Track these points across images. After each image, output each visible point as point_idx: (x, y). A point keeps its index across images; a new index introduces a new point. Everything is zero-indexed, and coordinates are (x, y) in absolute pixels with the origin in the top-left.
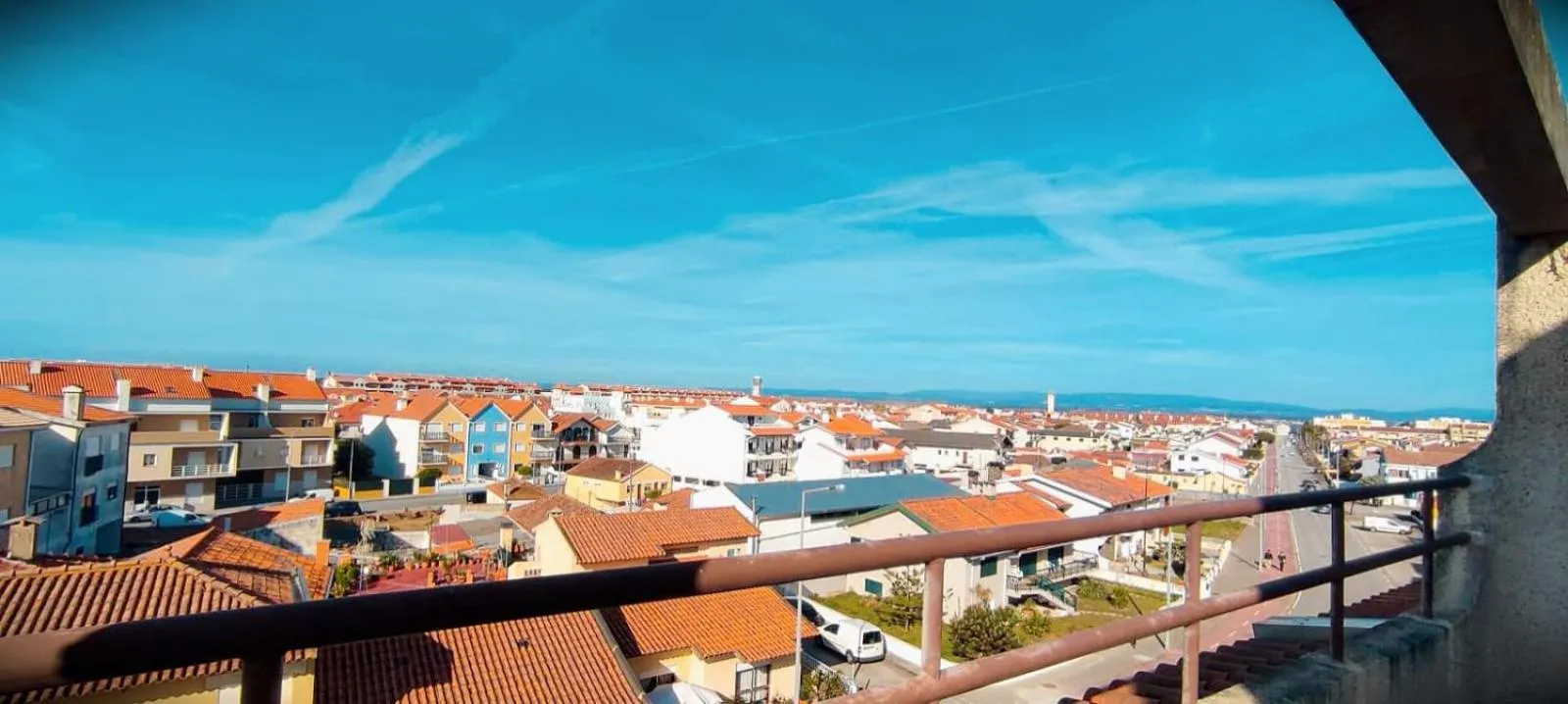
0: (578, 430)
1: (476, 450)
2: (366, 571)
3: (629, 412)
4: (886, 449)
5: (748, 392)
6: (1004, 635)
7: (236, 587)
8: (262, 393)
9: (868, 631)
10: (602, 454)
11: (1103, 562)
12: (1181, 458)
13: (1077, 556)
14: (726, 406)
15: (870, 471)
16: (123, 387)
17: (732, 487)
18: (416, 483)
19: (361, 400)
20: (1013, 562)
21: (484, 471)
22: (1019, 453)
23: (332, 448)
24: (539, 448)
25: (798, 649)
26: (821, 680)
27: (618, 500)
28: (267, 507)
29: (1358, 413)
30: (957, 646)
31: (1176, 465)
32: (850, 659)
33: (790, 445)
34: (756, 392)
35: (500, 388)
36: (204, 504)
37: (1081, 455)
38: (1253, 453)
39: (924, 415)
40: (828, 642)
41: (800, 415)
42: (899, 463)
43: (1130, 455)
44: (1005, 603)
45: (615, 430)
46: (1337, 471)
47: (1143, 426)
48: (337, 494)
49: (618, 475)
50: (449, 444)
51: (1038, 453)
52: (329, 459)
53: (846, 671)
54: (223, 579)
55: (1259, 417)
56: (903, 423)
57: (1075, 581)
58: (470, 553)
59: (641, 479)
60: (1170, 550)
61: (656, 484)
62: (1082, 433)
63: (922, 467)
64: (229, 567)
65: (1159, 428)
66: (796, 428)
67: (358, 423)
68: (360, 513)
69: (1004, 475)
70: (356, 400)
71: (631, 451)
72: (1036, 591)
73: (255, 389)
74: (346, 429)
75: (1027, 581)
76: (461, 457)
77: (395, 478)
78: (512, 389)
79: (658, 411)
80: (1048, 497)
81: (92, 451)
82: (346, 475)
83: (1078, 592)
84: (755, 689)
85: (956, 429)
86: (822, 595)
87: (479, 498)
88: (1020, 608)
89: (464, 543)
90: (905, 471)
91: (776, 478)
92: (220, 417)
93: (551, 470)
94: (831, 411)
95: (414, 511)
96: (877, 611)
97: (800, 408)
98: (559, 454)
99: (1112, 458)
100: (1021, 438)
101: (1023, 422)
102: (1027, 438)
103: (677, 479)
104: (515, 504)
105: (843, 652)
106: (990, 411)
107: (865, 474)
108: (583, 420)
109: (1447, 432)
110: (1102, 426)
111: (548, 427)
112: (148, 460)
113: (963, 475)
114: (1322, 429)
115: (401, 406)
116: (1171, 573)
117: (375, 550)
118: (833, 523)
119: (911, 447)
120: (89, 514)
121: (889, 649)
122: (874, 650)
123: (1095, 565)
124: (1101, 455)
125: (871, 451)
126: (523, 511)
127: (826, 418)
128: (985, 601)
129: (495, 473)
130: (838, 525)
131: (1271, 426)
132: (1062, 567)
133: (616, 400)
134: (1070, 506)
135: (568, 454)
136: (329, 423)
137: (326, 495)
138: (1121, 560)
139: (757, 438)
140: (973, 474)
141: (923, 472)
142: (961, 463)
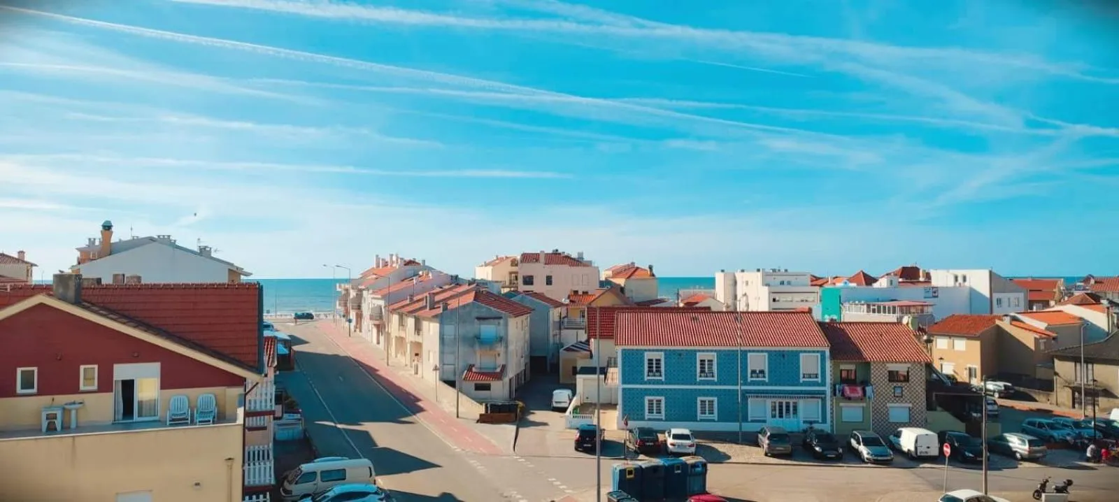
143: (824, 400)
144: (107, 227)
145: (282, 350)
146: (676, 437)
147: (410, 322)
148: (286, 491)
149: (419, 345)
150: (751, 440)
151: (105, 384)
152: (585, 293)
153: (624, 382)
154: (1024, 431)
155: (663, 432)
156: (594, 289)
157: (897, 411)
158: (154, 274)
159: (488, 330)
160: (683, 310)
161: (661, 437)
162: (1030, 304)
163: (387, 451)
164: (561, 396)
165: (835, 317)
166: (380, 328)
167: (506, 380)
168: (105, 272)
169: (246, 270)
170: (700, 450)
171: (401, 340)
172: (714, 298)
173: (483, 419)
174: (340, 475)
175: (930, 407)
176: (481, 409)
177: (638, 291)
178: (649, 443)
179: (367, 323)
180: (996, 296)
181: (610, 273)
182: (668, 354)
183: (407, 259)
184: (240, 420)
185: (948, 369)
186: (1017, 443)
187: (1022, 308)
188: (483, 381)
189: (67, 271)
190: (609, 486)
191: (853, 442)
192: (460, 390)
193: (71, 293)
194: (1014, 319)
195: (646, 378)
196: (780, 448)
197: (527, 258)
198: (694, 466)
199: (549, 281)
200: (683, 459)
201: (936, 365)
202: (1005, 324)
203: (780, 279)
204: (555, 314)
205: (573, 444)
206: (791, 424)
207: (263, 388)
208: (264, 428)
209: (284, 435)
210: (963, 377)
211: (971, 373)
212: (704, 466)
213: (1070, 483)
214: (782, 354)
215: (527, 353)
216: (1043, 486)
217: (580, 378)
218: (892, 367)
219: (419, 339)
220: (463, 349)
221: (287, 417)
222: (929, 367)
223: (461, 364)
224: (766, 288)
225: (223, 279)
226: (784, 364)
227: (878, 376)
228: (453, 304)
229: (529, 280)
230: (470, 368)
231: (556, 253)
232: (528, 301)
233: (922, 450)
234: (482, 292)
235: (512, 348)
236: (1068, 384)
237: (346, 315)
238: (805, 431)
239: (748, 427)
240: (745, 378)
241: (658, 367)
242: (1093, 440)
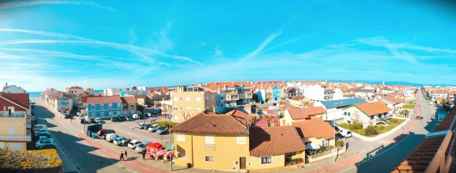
0: (292, 90)
1: (274, 95)
2: (257, 118)
3: (302, 86)
4: (351, 93)
5: (324, 81)
6: (375, 131)
7: (238, 120)
8: (242, 86)
9: (348, 131)
10: (297, 95)
11: (394, 115)
12: (406, 94)
13: (389, 114)
14: (320, 84)
15: (348, 97)
16: (225, 86)
17: (322, 102)
18: (265, 102)
19: (256, 86)
20: (377, 116)
21: (276, 99)
22: (378, 93)
23: (252, 95)
24: (285, 94)
25: (334, 136)
26: (339, 142)
27: (300, 105)
28: (243, 105)
29: (429, 85)
30: (366, 133)
31: (405, 95)
32: (345, 137)
33: (332, 92)
34: (326, 81)
35: (278, 82)
36: (235, 104)
37: (389, 94)
38: (415, 93)
39: (359, 85)
40: (341, 134)
41: (334, 86)
42: (354, 96)
43: (397, 94)
44: (375, 124)
45: (299, 90)
46: (426, 95)
47: (399, 88)
48: (253, 103)
49: (300, 99)
50: (270, 94)
51: (382, 93)
52: (251, 97)
53: (344, 140)
54: (236, 119)
55: (416, 86)
56: (355, 87)
57: (389, 119)
58: (273, 116)
59: (305, 100)
60: (404, 111)
61: (307, 101)
62: (389, 90)
63: (359, 96)
64: (237, 117)
65: (402, 88)
66: (334, 89)
67: (256, 90)
68: (257, 107)
69: (375, 98)
70: (255, 86)
71: (302, 94)
72: (382, 121)
73: (241, 85)
74: (254, 91)
75: (380, 119)
76: (272, 96)
77: (262, 101)
78: (280, 82)
79: (307, 86)
80: (384, 102)
81: (222, 96)
82: (254, 100)
83: (389, 121)
84: (326, 144)
85: (365, 88)
86: (339, 124)
87: (275, 104)
88: (379, 125)
89: (272, 114)
90: (355, 97)
91: (330, 100)
92: (236, 90)
93: (287, 99)
94: (340, 85)
95: (265, 107)
96: (350, 127)
97: (334, 84)
98: (289, 95)
99: (395, 94)
100: (378, 90)
101: (378, 87)
102: (379, 90)
103: (311, 100)
104: (281, 106)
105: (343, 136)
106: (372, 85)
107: (347, 98)
108: (293, 88)
109: (439, 88)
110: (393, 88)
111: (287, 90)
112: (228, 97)
113: (367, 98)
114: (424, 88)
115: (262, 87)
116: (405, 116)
117: (258, 114)
118: (341, 109)
119: (356, 92)
120: (222, 106)
121: (353, 135)
122: (350, 135)
123: (392, 116)
124: (393, 94)
125: (348, 93)
126: (283, 107)
127: (339, 86)
128: (372, 124)
129: (278, 99)
130: (342, 110)
131: (418, 88)
132: (387, 117)
133: (299, 83)
134: (387, 104)
135: (291, 95)
136: (251, 90)
137: (251, 103)
138: (396, 114)
139: (326, 91)
140: (369, 98)
141: (359, 97)
142: (366, 95)
143: (121, 111)
144: (7, 84)
145: (32, 105)
146: (97, 120)
147: (53, 100)
148: (33, 129)
149: (54, 104)
150: (109, 119)
151: (7, 110)
152: (82, 94)
153: (89, 110)
154: (150, 112)
155: (95, 119)
156: (83, 93)
157: (132, 112)
158: (13, 92)
159: (66, 101)
160: (98, 96)
161: (95, 120)
162: (151, 92)
163: (49, 123)
164: (78, 113)
165: (123, 96)
166: (48, 101)
167: (69, 111)
168: (6, 91)
169: (27, 91)
170: (101, 122)
171: (51, 103)
172: (103, 94)
173: (65, 118)
174: (41, 127)
175: (137, 110)
176: (65, 116)
177: (91, 93)
178: (93, 121)
179: (45, 100)
180: (147, 91)
181: (86, 90)
182: (96, 105)
183: (52, 88)
184: (26, 117)
185: (140, 104)
186: (149, 115)
187: (150, 93)
188: (65, 111)
189: (2, 91)
190: (86, 129)
191: (126, 118)
192: (61, 113)
193: (2, 95)
194: (149, 95)
195: (92, 109)
196: (115, 120)
197: (72, 88)
198: (100, 125)
199: (76, 92)
200: (98, 124)
201: (138, 103)
202: (148, 96)
203: (114, 90)
204: (77, 98)
205: (80, 122)
206: (116, 116)
207: (29, 112)
208: (29, 118)
209: (33, 120)
210: (142, 105)
211: (143, 104)
212: (102, 124)
213: (155, 119)
214: (114, 103)
215: (72, 105)
216: (152, 120)
217: (81, 110)
218: (132, 104)
219: (54, 103)
220: (61, 105)
221: (33, 117)
222: (137, 104)
223: (61, 108)
224: (112, 92)
225: (23, 92)
226: (115, 105)
227: (129, 106)
228: (60, 97)
229: (72, 92)
230: (63, 108)
231: (77, 87)
232: (73, 96)
233: (136, 118)
234: (64, 94)
235: (70, 105)
236: (156, 104)
237: (42, 99)
238: (118, 117)
239: (109, 117)
240: (108, 108)
241: (94, 107)
242: (159, 112)
